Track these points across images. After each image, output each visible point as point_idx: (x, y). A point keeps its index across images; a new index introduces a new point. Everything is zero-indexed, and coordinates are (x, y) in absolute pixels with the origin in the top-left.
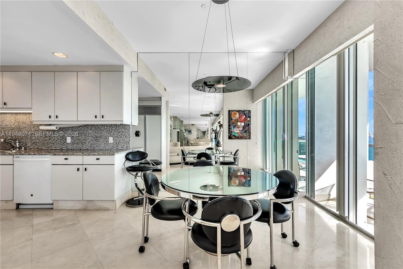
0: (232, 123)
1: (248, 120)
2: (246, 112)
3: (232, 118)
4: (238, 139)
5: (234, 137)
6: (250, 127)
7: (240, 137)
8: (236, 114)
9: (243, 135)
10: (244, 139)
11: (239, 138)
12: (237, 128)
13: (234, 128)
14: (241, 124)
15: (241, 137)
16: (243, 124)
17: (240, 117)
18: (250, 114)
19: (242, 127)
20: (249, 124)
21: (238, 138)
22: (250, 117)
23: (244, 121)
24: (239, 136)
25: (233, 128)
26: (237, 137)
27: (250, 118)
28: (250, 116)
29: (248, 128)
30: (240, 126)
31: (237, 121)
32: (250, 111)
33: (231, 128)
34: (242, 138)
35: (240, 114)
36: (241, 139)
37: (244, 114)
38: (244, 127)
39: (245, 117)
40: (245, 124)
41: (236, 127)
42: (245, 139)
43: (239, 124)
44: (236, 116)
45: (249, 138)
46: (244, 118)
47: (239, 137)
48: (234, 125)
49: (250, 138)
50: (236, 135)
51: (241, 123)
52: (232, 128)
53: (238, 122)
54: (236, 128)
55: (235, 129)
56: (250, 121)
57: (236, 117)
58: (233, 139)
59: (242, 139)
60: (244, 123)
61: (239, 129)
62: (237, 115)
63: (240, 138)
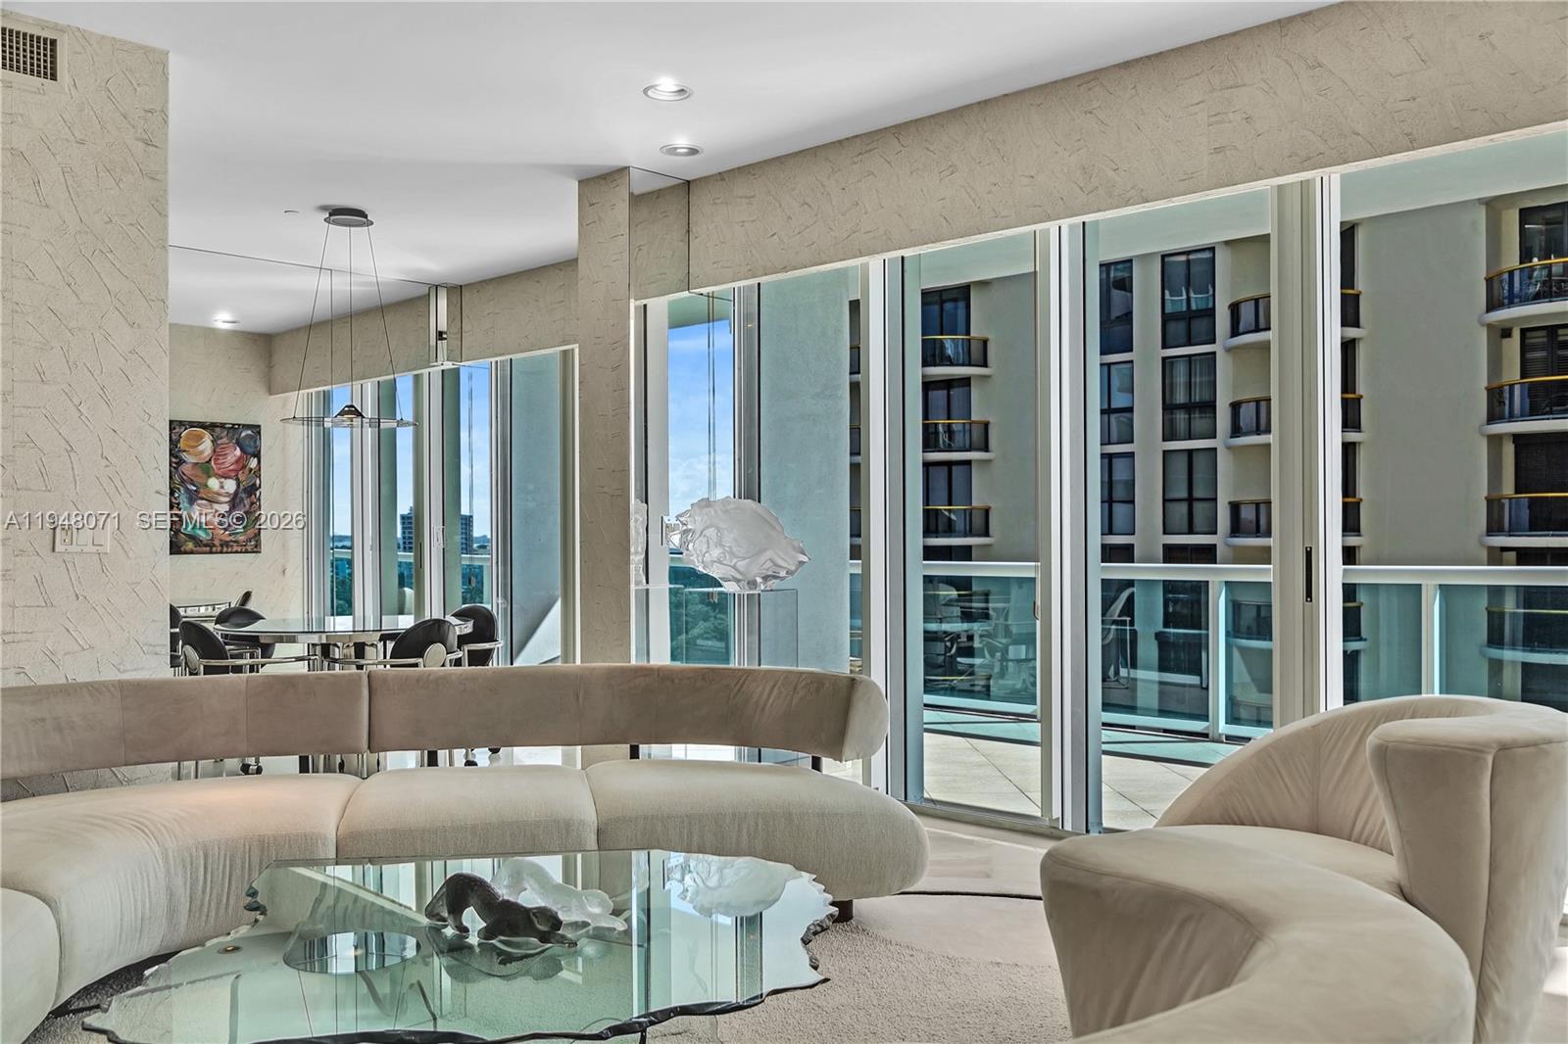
0: (183, 481)
1: (251, 470)
2: (243, 434)
3: (184, 456)
4: (211, 553)
5: (190, 545)
6: (259, 499)
7: (217, 542)
8: (200, 438)
9: (230, 535)
10: (236, 552)
11: (214, 549)
12: (204, 502)
13: (192, 501)
14: (222, 487)
15: (222, 546)
16: (230, 486)
17: (216, 452)
18: (258, 443)
19: (227, 499)
20: (254, 484)
21: (208, 549)
22: (257, 455)
23: (237, 471)
24: (212, 539)
25: (186, 504)
26: (206, 545)
27: (259, 462)
28: (259, 452)
29: (252, 503)
30: (220, 495)
31: (206, 469)
32: (256, 429)
33: (178, 504)
34: (227, 546)
35: (219, 442)
36: (221, 552)
37: (238, 443)
38: (238, 500)
39: (238, 452)
40: (238, 486)
41: (202, 499)
42: (241, 552)
43: (213, 483)
44: (201, 448)
45: (256, 547)
46: (234, 459)
47: (214, 545)
48: (190, 491)
49: (256, 549)
50: (201, 534)
51: (223, 480)
52: (184, 504)
53: (209, 477)
54: (200, 502)
55: (196, 507)
56: (257, 473)
57: (202, 452)
58: (186, 553)
59: (227, 553)
60: (237, 480)
61: (216, 506)
62: (206, 446)
63: (219, 549)
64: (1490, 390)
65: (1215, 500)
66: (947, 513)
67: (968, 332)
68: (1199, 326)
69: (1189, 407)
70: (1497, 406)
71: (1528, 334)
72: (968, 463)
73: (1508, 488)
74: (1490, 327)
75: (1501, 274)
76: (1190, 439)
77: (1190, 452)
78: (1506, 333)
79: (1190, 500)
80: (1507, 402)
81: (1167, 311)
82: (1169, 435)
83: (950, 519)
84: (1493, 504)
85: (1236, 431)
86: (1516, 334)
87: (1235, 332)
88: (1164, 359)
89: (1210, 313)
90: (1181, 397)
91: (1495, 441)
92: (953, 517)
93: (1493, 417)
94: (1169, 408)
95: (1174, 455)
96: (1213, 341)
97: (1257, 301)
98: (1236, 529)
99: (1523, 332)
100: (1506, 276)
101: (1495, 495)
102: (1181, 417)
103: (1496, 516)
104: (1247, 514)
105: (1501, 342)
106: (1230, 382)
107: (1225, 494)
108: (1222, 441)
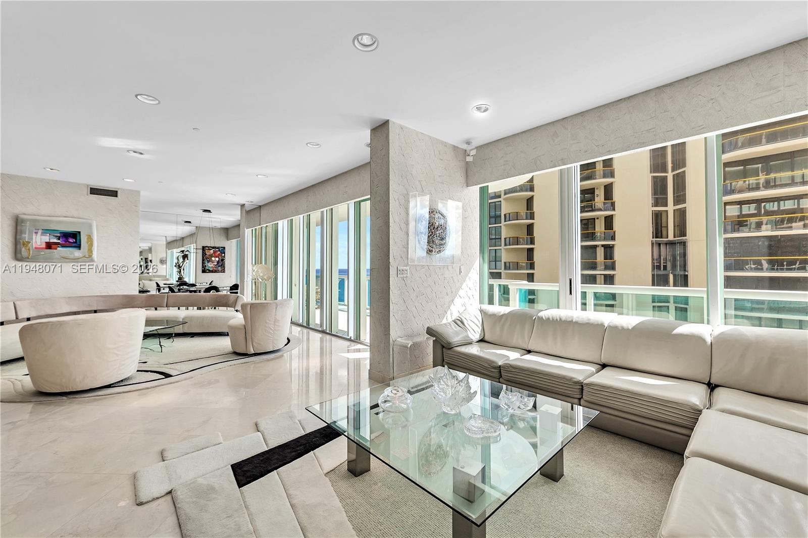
65: (501, 261)
85: (505, 245)
87: (505, 221)
89: (500, 216)
90: (493, 237)
96: (501, 223)
98: (505, 269)
102: (493, 241)
104: (508, 265)
106: (504, 234)
107: (503, 260)
108: (503, 247)
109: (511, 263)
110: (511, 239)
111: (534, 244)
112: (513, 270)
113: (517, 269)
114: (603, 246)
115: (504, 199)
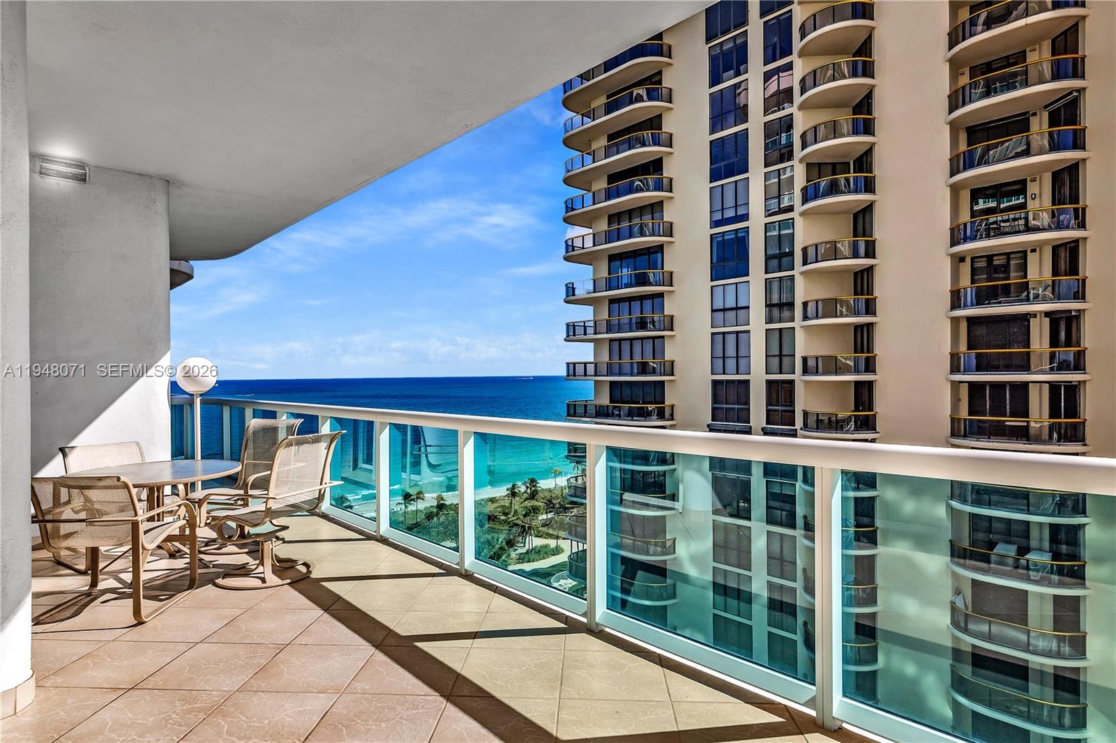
64: (952, 292)
65: (794, 355)
66: (651, 364)
67: (663, 269)
68: (785, 260)
69: (780, 306)
70: (956, 300)
71: (975, 260)
72: (663, 337)
73: (963, 347)
74: (953, 256)
75: (959, 226)
76: (780, 322)
77: (780, 330)
78: (962, 260)
79: (781, 356)
80: (962, 299)
81: (768, 253)
82: (770, 320)
83: (654, 367)
84: (954, 357)
85: (805, 318)
86: (968, 260)
87: (805, 263)
88: (766, 279)
89: (792, 253)
90: (775, 300)
91: (955, 321)
92: (655, 366)
93: (953, 307)
94: (769, 306)
95: (771, 331)
96: (793, 269)
97: (816, 246)
98: (805, 371)
99: (973, 259)
100: (962, 227)
101: (954, 351)
102: (776, 311)
103: (956, 364)
104: (811, 363)
105: (959, 266)
106: (802, 291)
107: (800, 352)
108: (798, 323)
109: (820, 359)
110: (820, 304)
111: (874, 314)
112: (824, 374)
113: (836, 373)
114: (1047, 314)
115: (802, 214)
